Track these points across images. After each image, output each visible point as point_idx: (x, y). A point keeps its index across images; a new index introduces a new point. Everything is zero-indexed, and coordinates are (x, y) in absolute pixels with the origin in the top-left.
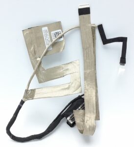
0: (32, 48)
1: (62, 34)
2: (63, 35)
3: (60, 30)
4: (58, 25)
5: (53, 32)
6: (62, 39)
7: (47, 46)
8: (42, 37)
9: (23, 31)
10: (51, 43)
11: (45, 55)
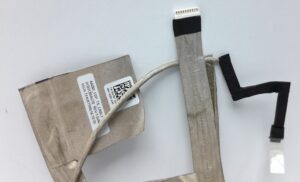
0: (52, 137)
1: (134, 86)
2: (138, 90)
3: (129, 78)
4: (123, 65)
5: (110, 86)
6: (136, 101)
7: (95, 127)
8: (79, 104)
9: (21, 90)
10: (104, 117)
11: (90, 152)
